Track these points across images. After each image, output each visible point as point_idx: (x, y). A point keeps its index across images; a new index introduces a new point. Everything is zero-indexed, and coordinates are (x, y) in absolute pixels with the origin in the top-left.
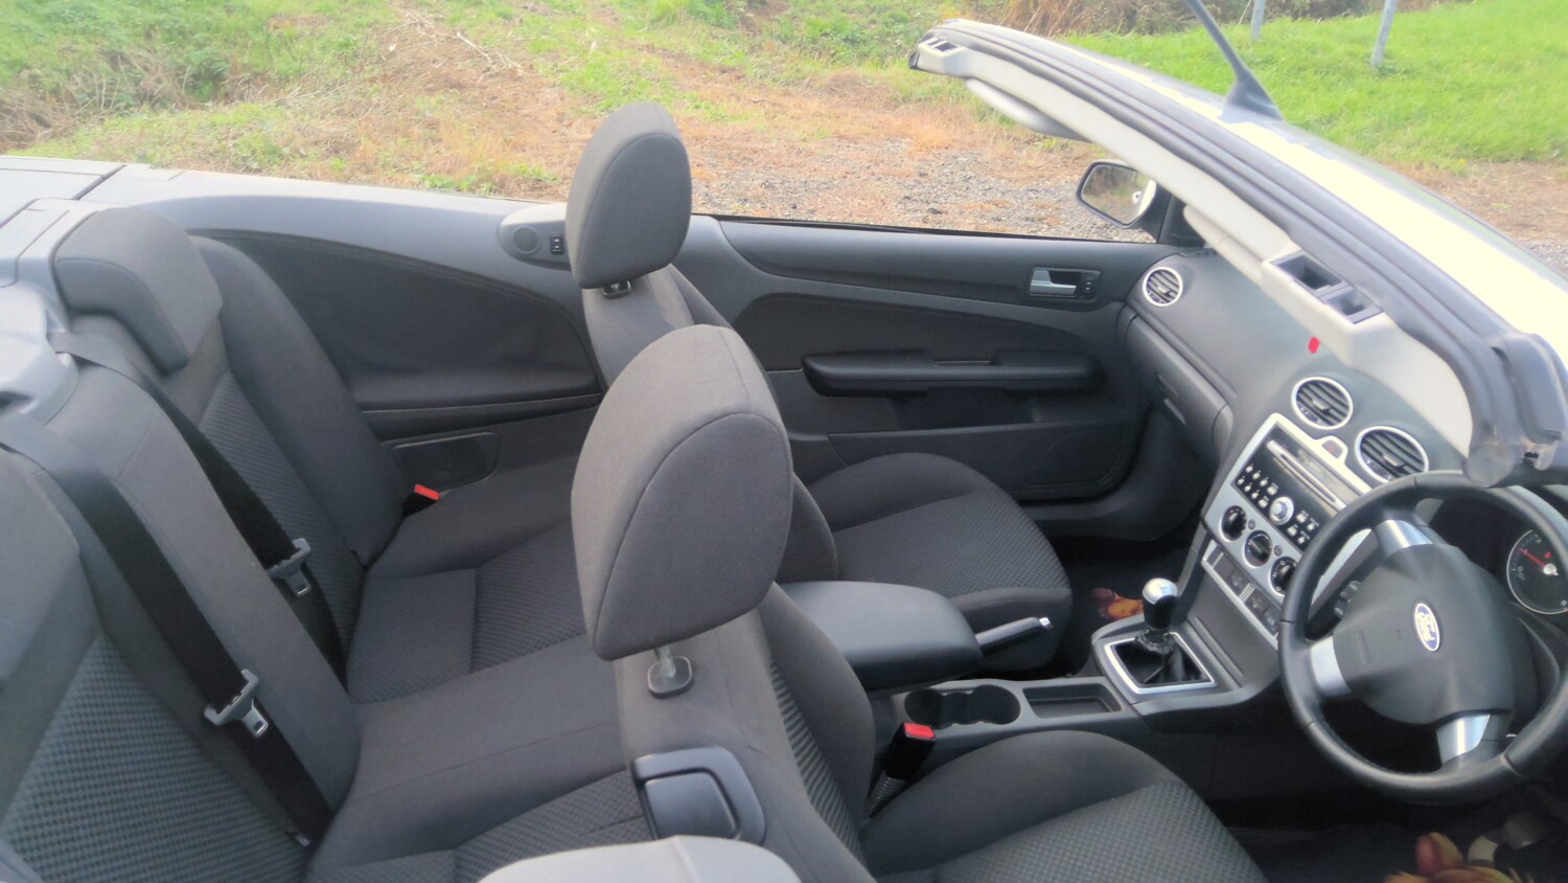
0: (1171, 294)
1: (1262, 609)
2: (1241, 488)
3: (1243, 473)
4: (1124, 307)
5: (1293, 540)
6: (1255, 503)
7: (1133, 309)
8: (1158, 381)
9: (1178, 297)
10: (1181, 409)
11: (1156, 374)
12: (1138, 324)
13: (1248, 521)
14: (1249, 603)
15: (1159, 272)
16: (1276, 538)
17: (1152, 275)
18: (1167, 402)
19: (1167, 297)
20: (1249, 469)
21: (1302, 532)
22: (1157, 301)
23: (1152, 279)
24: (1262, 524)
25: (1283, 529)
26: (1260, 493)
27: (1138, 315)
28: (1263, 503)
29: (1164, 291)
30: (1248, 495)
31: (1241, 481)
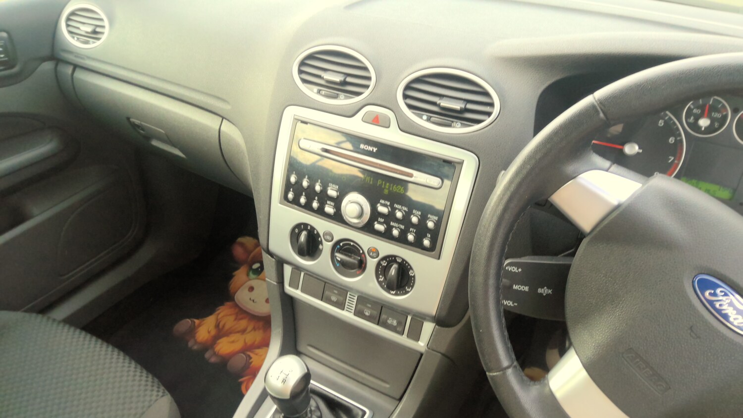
0: (98, 30)
1: (376, 313)
2: (295, 202)
3: (288, 186)
4: (56, 65)
5: (387, 235)
6: (321, 212)
7: (68, 63)
8: (135, 126)
9: (106, 31)
10: (174, 145)
11: (128, 119)
12: (80, 75)
13: (321, 235)
14: (359, 313)
15: (73, 13)
16: (365, 241)
17: (68, 19)
18: (155, 143)
19: (95, 34)
20: (293, 179)
21: (392, 224)
22: (87, 43)
23: (70, 23)
24: (340, 232)
25: (368, 228)
26: (319, 201)
27: (76, 66)
28: (329, 209)
29: (89, 29)
30: (308, 207)
31: (291, 196)
